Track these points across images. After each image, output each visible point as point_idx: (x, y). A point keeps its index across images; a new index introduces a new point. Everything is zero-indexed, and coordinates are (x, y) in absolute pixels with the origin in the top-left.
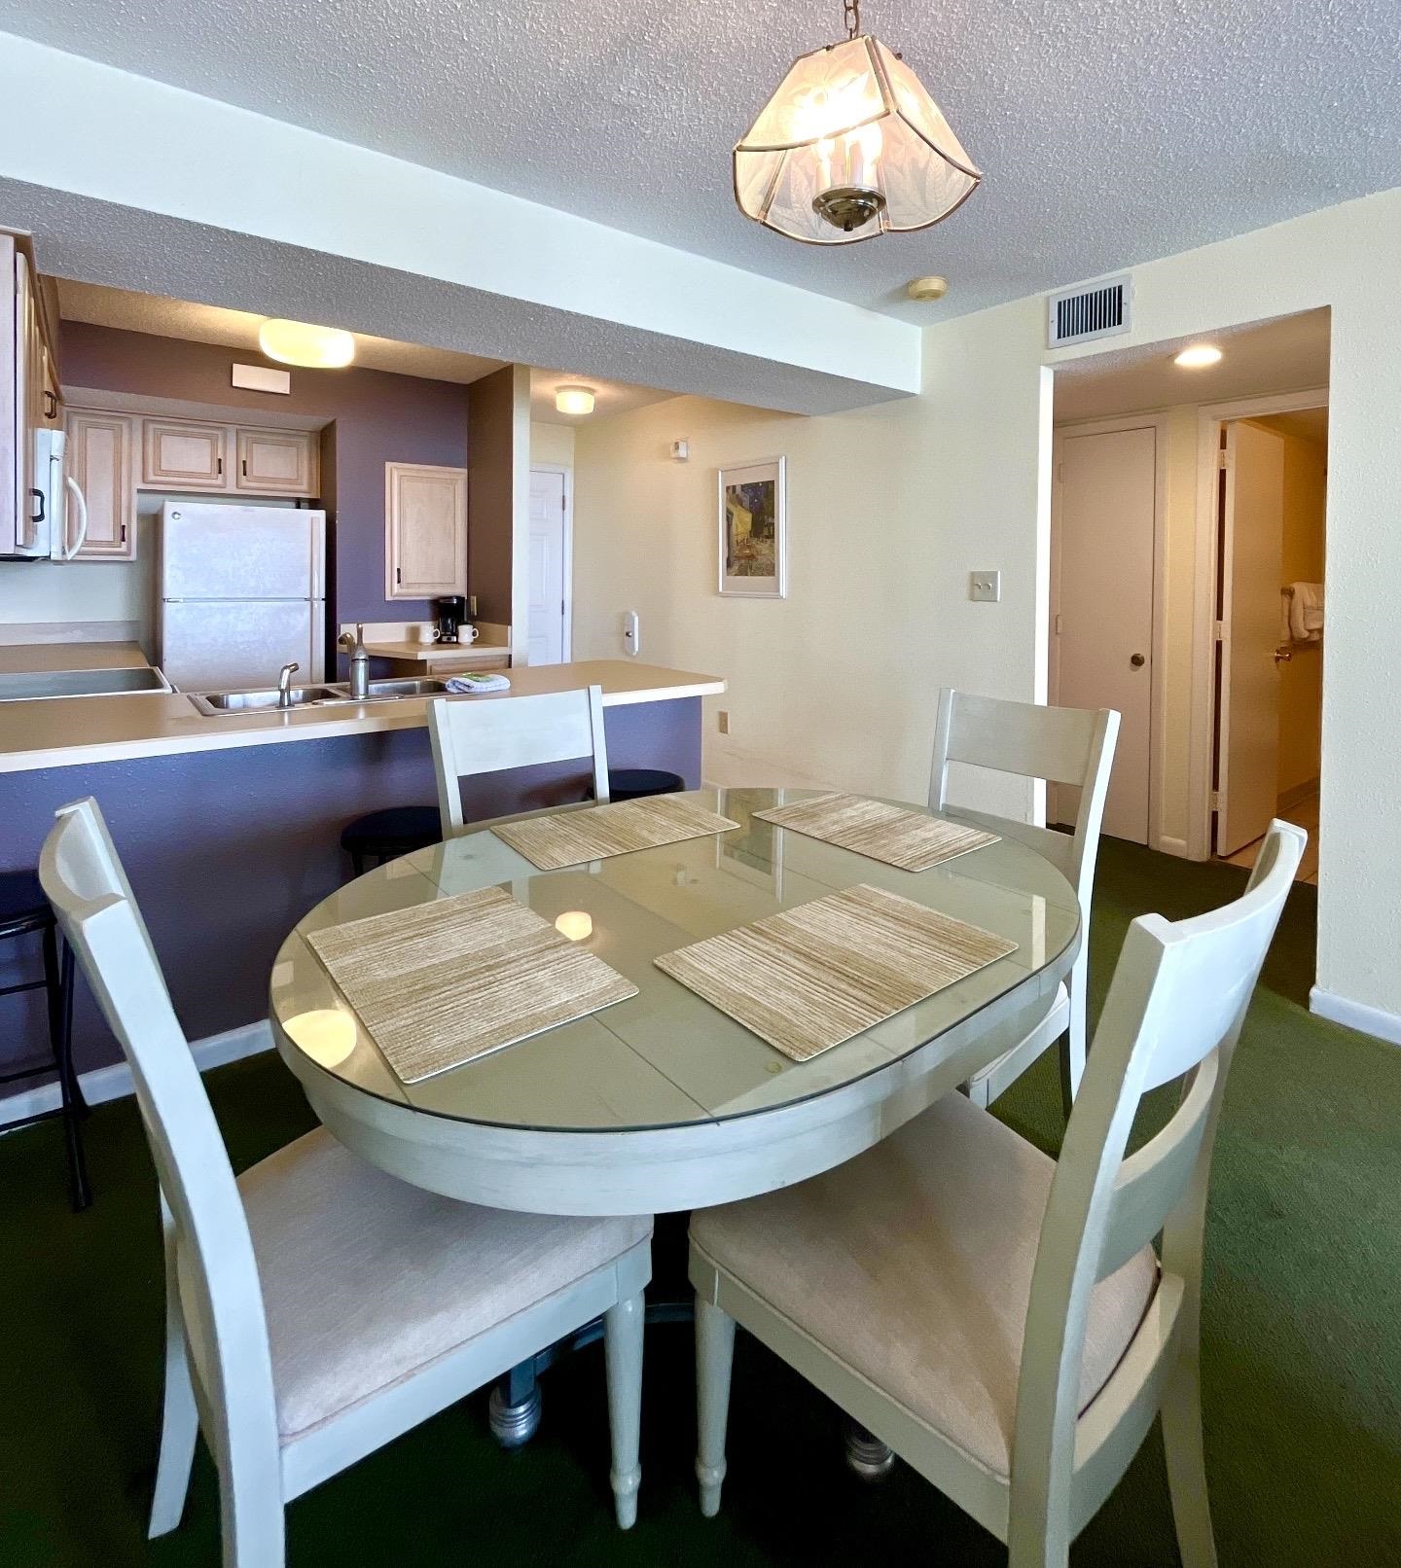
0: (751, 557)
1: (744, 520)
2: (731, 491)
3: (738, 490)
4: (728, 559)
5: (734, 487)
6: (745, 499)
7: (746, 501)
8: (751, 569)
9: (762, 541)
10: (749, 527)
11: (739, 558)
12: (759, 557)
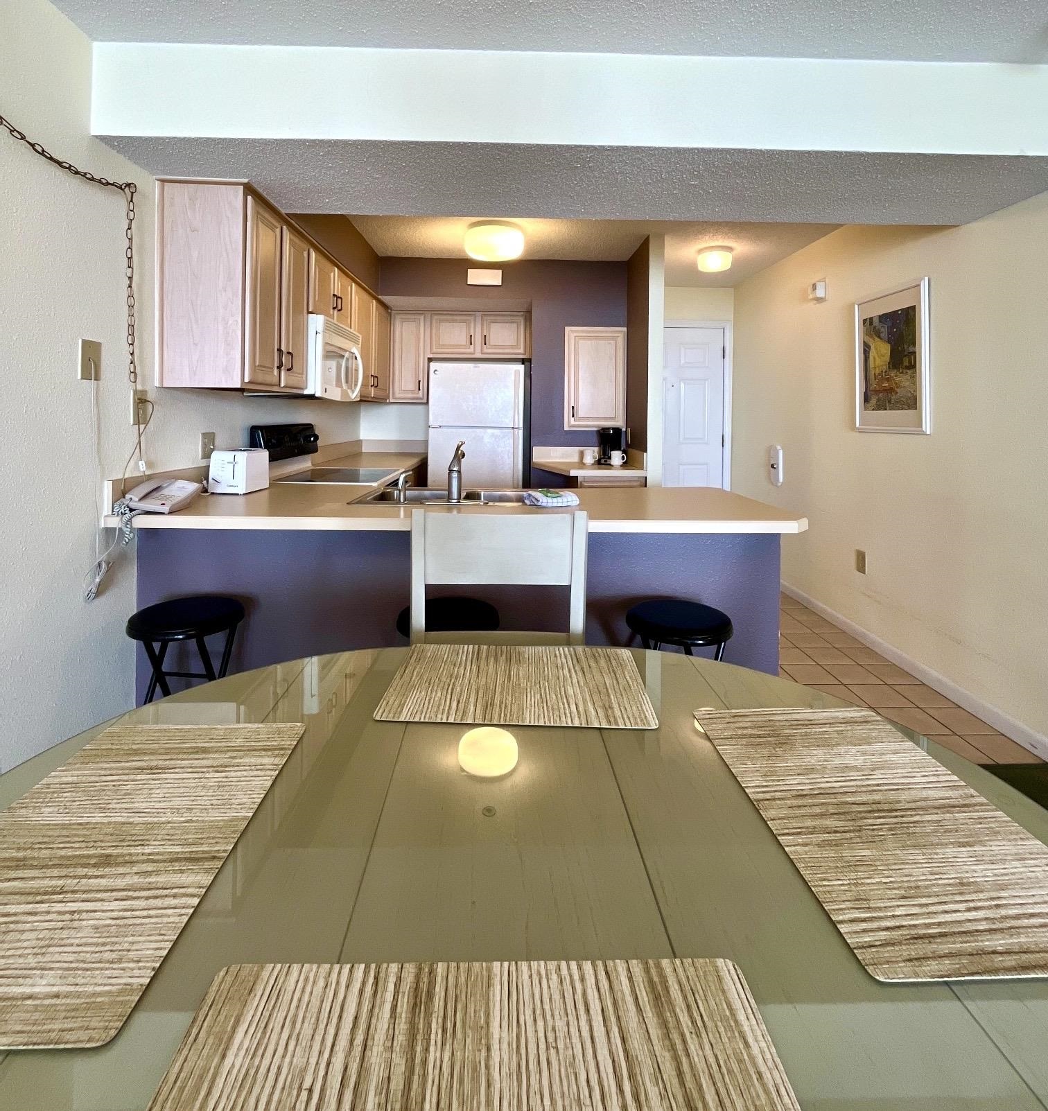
0: (890, 390)
1: (882, 351)
2: (868, 322)
3: (876, 321)
4: (866, 394)
5: (871, 319)
6: (882, 330)
7: (884, 332)
8: (889, 402)
9: (902, 373)
10: (887, 358)
11: (877, 392)
12: (898, 390)
